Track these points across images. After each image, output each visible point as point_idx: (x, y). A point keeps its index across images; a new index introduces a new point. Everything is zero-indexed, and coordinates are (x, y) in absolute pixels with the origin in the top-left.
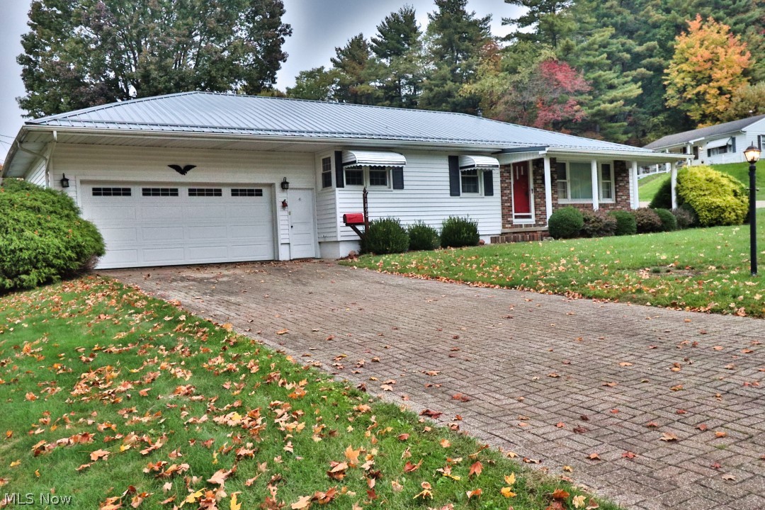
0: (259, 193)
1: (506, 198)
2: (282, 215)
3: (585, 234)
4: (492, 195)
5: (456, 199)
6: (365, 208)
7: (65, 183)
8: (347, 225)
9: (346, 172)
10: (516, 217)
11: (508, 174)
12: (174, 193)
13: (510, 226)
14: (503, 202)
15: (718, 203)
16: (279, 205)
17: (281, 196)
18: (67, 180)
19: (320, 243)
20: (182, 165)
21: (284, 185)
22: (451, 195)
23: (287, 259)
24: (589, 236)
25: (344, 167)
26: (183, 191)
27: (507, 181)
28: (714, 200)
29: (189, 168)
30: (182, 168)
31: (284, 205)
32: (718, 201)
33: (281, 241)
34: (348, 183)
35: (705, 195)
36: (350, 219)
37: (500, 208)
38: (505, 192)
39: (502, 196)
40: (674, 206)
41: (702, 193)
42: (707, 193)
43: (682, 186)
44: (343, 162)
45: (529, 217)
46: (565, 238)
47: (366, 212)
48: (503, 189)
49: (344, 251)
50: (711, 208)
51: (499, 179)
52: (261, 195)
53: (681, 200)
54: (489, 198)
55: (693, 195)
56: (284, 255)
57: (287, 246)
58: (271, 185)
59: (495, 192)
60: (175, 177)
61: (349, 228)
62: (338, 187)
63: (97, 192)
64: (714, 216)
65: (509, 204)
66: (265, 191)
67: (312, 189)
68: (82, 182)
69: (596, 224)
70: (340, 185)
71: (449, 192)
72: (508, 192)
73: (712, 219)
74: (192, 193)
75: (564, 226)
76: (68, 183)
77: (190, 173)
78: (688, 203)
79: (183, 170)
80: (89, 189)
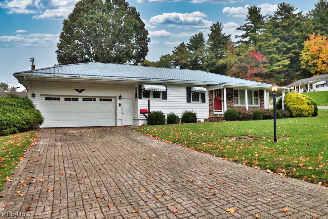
0: (111, 100)
1: (211, 104)
2: (119, 109)
3: (239, 119)
4: (205, 102)
5: (189, 104)
6: (149, 107)
7: (34, 95)
9: (143, 93)
10: (215, 111)
11: (212, 94)
12: (77, 100)
13: (212, 115)
14: (209, 105)
15: (300, 108)
16: (118, 105)
17: (119, 102)
18: (34, 94)
19: (134, 120)
21: (120, 97)
22: (187, 102)
23: (121, 126)
24: (241, 120)
25: (142, 91)
26: (80, 99)
27: (211, 97)
28: (299, 106)
29: (82, 90)
30: (80, 90)
31: (120, 105)
32: (300, 107)
33: (118, 119)
34: (143, 97)
35: (295, 104)
36: (142, 111)
37: (208, 108)
38: (210, 101)
39: (209, 103)
40: (283, 108)
41: (294, 103)
42: (296, 103)
43: (286, 100)
44: (142, 89)
45: (221, 111)
46: (231, 120)
47: (149, 109)
48: (209, 100)
49: (141, 123)
50: (297, 110)
51: (208, 96)
52: (111, 101)
53: (285, 106)
54: (203, 104)
55: (290, 104)
56: (119, 124)
57: (121, 121)
58: (115, 97)
59: (206, 101)
60: (77, 94)
61: (142, 114)
62: (139, 98)
63: (47, 99)
64: (299, 113)
65: (212, 106)
66: (113, 99)
67: (132, 99)
68: (41, 95)
69: (244, 115)
70: (140, 98)
71: (186, 101)
72: (212, 101)
73: (298, 114)
74: (84, 100)
75: (230, 116)
76: (35, 95)
77: (82, 92)
78: (288, 107)
79: (80, 91)
80: (44, 98)
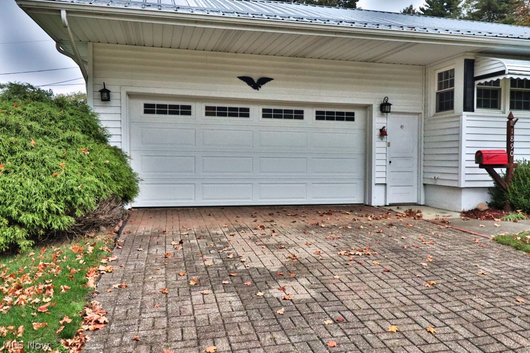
0: (350, 117)
2: (378, 145)
6: (510, 142)
7: (105, 94)
8: (481, 167)
9: (478, 90)
12: (245, 113)
16: (376, 133)
17: (378, 122)
18: (108, 92)
19: (424, 185)
20: (256, 78)
21: (385, 108)
23: (382, 204)
25: (477, 82)
26: (256, 112)
29: (264, 81)
30: (256, 81)
31: (383, 133)
33: (375, 180)
34: (479, 106)
36: (488, 158)
44: (476, 75)
47: (510, 149)
49: (469, 201)
52: (353, 119)
56: (378, 200)
57: (383, 188)
58: (367, 108)
60: (245, 92)
62: (465, 110)
63: (149, 109)
66: (358, 115)
67: (418, 114)
68: (130, 95)
70: (468, 107)
74: (267, 114)
77: (264, 88)
79: (256, 84)
80: (140, 105)
